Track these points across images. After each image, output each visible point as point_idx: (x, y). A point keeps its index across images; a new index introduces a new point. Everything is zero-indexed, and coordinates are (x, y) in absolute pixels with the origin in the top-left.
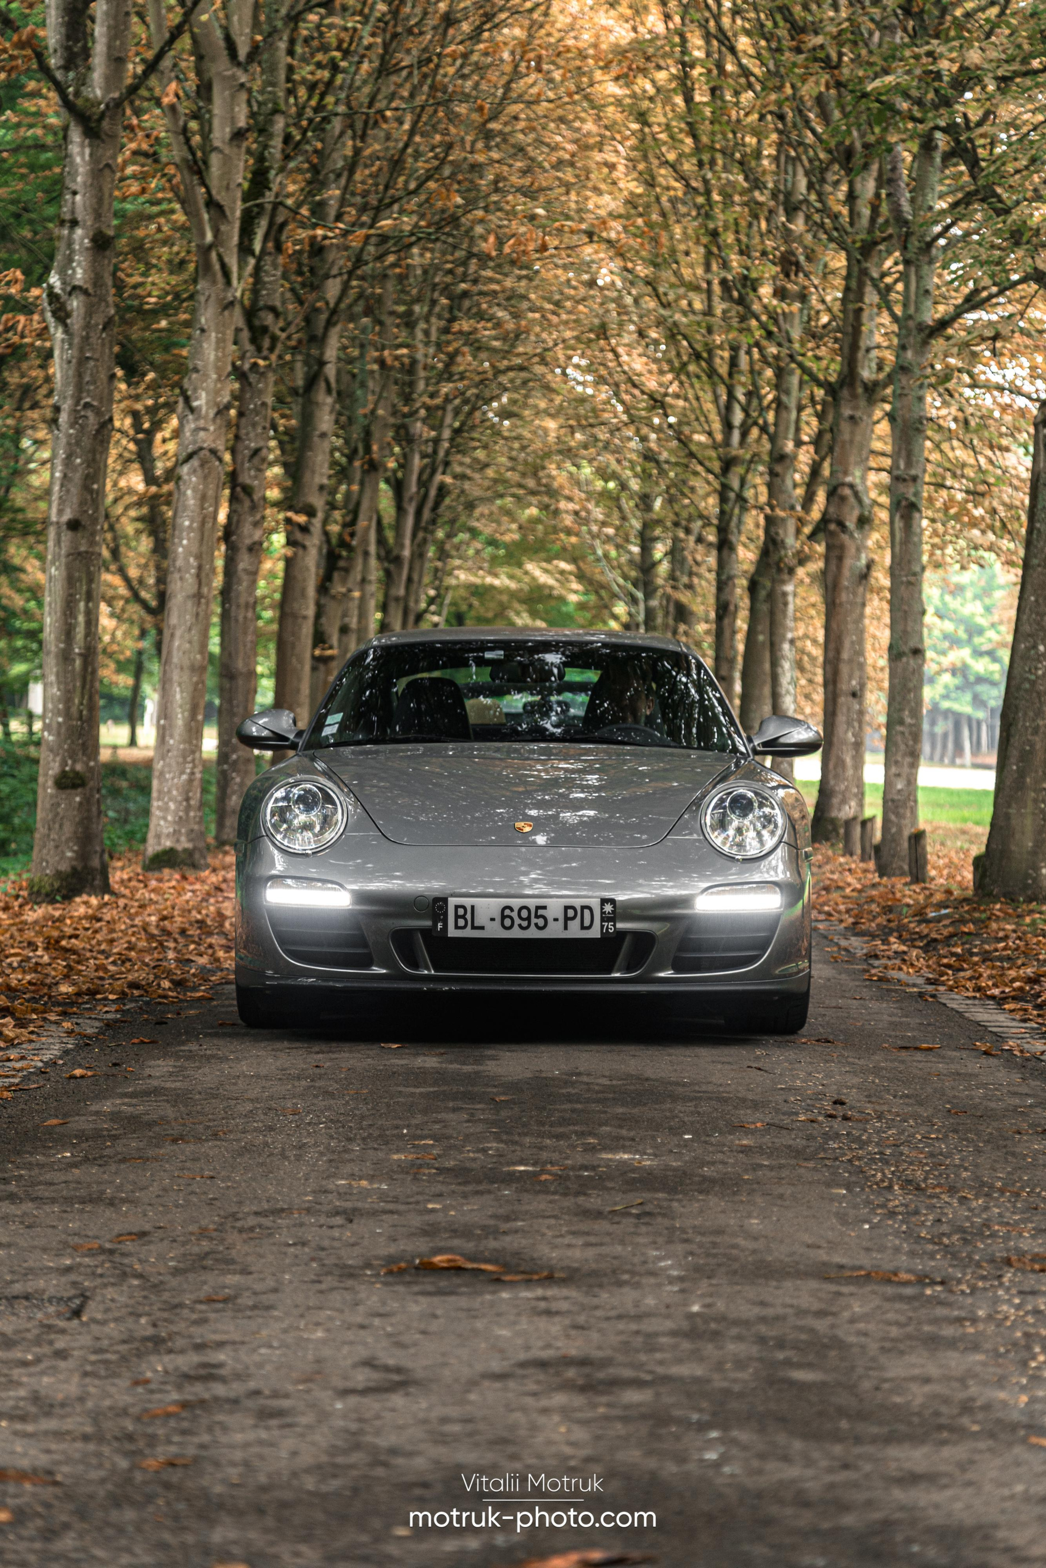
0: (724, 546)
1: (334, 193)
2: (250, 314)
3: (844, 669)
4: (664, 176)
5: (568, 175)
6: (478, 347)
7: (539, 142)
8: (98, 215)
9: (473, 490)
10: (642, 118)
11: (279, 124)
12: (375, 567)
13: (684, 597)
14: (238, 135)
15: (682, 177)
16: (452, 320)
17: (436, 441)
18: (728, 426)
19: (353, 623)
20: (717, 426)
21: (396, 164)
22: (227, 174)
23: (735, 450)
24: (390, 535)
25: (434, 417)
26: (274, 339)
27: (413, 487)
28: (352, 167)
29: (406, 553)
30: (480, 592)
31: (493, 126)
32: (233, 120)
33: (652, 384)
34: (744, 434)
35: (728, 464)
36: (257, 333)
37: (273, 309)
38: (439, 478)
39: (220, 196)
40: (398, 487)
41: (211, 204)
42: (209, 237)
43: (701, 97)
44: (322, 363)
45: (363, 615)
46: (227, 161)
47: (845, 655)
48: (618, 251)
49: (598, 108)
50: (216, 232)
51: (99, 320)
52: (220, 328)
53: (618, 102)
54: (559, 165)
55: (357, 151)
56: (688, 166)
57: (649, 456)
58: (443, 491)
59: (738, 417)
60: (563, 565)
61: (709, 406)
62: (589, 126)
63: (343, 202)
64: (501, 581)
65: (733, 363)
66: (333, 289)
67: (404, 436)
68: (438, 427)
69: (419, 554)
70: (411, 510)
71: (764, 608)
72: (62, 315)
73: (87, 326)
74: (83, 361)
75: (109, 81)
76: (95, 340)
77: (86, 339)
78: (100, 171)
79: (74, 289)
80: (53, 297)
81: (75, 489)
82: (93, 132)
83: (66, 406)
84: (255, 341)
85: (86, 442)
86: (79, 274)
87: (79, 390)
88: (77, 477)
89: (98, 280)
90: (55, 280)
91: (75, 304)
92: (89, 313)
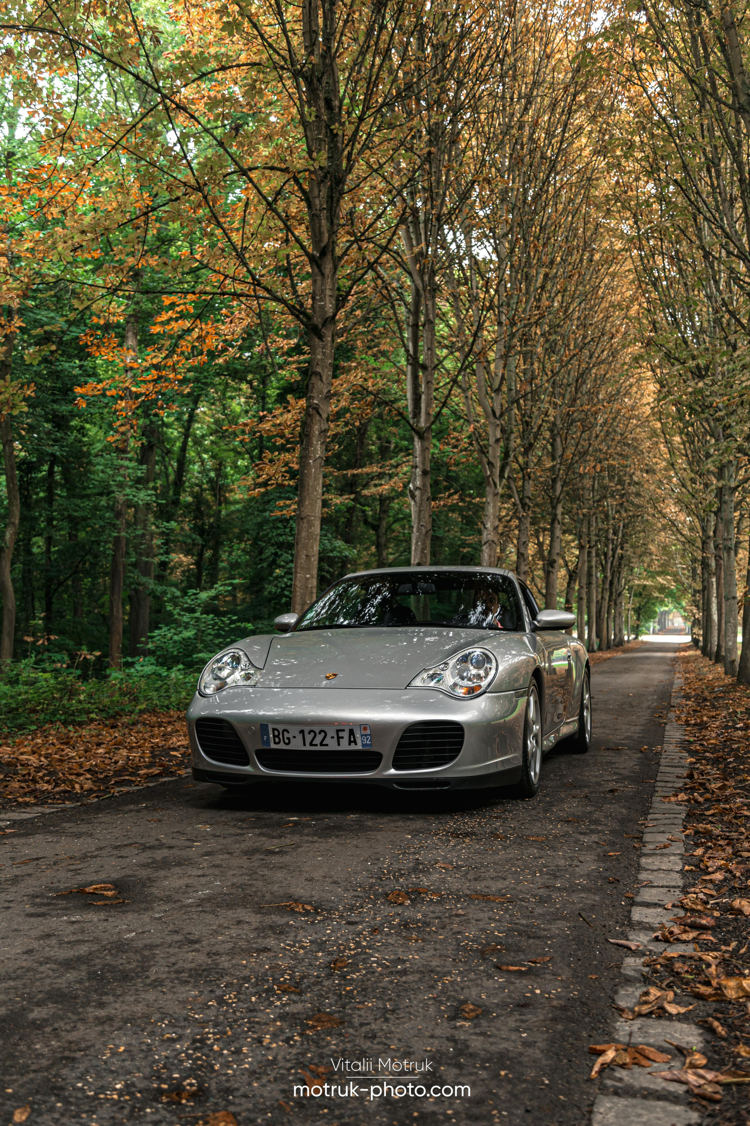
8: (424, 463)
14: (497, 441)
26: (529, 507)
37: (529, 498)
42: (488, 473)
44: (556, 515)
50: (491, 472)
51: (425, 498)
72: (413, 497)
73: (421, 500)
74: (420, 511)
75: (426, 421)
76: (424, 504)
77: (421, 504)
78: (424, 449)
79: (417, 488)
80: (411, 491)
81: (419, 553)
82: (421, 437)
83: (415, 526)
84: (523, 508)
85: (422, 537)
86: (418, 483)
87: (419, 520)
88: (419, 549)
89: (424, 485)
90: (411, 486)
91: (417, 493)
92: (422, 496)
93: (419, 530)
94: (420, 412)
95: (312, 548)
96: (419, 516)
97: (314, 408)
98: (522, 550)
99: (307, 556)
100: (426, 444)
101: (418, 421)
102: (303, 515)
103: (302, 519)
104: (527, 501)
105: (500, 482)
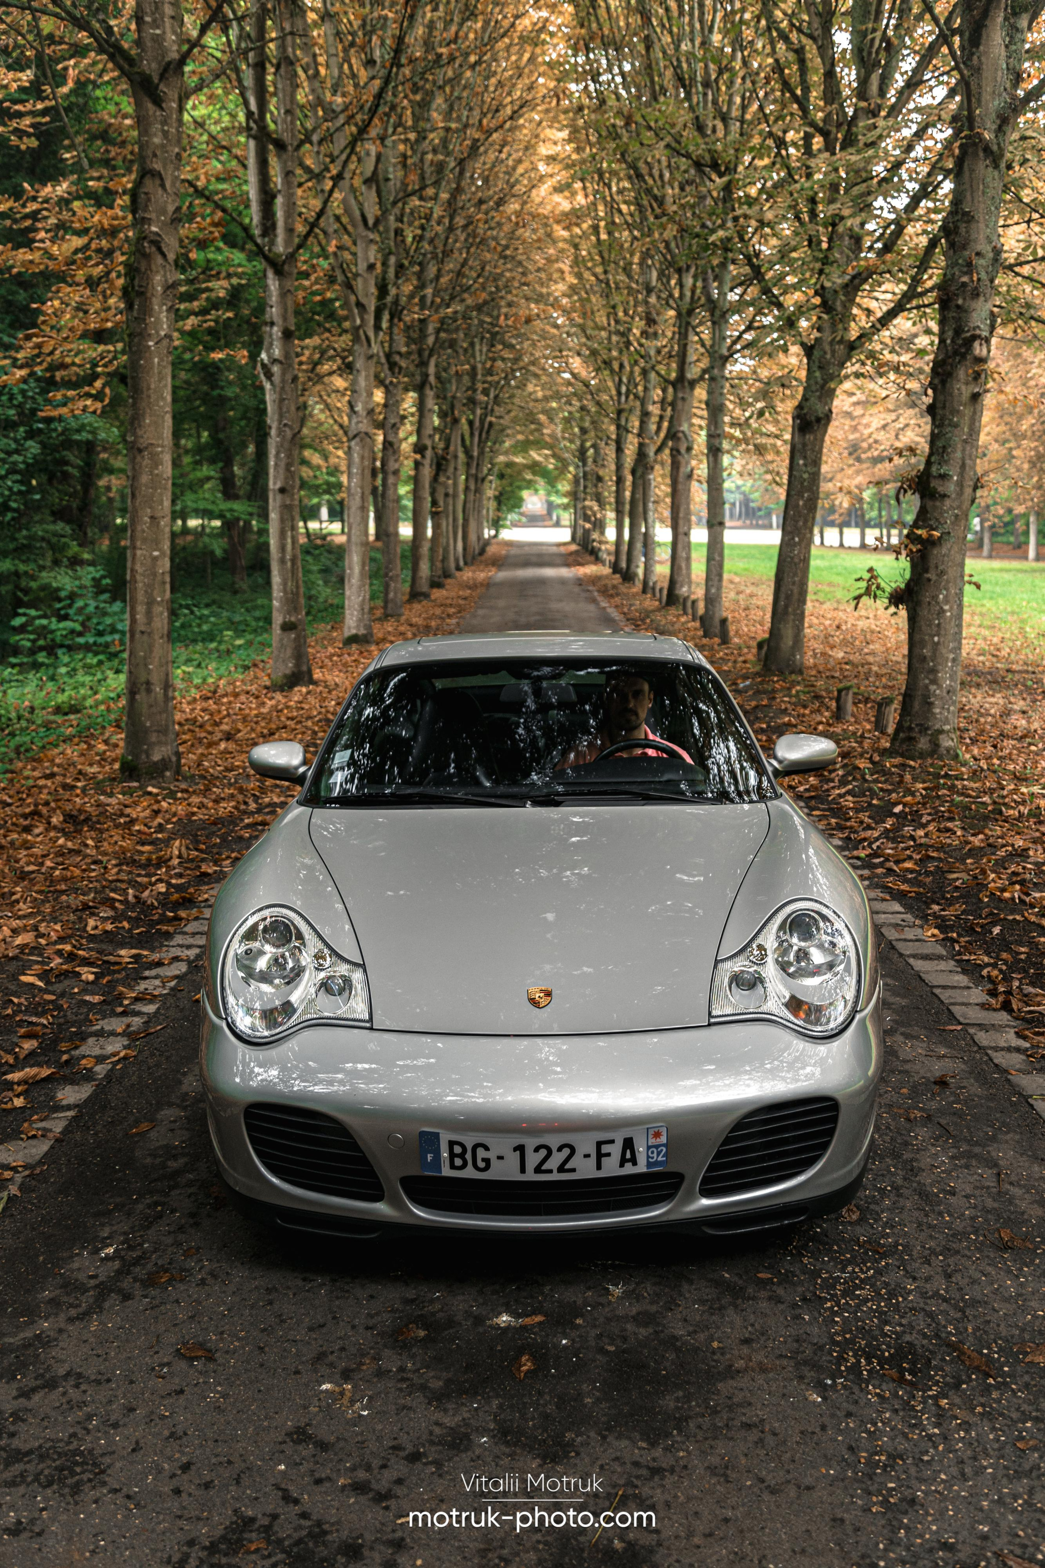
0: (619, 450)
1: (429, 291)
2: (388, 356)
3: (681, 522)
4: (587, 275)
5: (543, 275)
6: (503, 359)
7: (528, 258)
8: (285, 318)
9: (505, 421)
10: (576, 247)
11: (392, 260)
12: (461, 456)
13: (601, 473)
14: (371, 267)
15: (595, 275)
16: (493, 346)
17: (487, 403)
18: (619, 393)
19: (451, 491)
20: (614, 392)
21: (459, 274)
22: (366, 287)
23: (623, 406)
24: (468, 442)
25: (486, 392)
27: (477, 424)
28: (438, 277)
29: (475, 454)
30: (510, 465)
31: (508, 252)
32: (367, 259)
33: (584, 374)
34: (627, 397)
35: (619, 412)
36: (392, 365)
38: (489, 419)
39: (363, 300)
40: (471, 423)
41: (359, 304)
42: (358, 322)
43: (604, 236)
44: (427, 375)
45: (455, 484)
46: (366, 281)
47: (681, 515)
48: (565, 312)
49: (554, 242)
50: (362, 320)
51: (289, 377)
52: (367, 369)
53: (565, 240)
54: (539, 270)
55: (439, 270)
56: (599, 270)
57: (583, 408)
58: (491, 424)
59: (624, 389)
60: (547, 452)
61: (610, 384)
62: (551, 251)
63: (434, 296)
64: (518, 460)
65: (622, 366)
66: (431, 340)
67: (472, 402)
68: (487, 395)
69: (482, 453)
70: (477, 434)
71: (640, 482)
72: (269, 375)
73: (283, 381)
74: (282, 400)
75: (288, 242)
76: (287, 388)
77: (283, 388)
78: (284, 293)
79: (275, 361)
80: (264, 366)
81: (282, 471)
82: (279, 272)
83: (274, 426)
84: (391, 369)
85: (286, 445)
86: (277, 352)
87: (281, 416)
88: (282, 464)
89: (287, 355)
90: (264, 356)
91: (276, 369)
92: (283, 374)
93: (280, 432)
94: (274, 226)
95: (161, 502)
96: (280, 408)
97: (152, 242)
98: (391, 438)
99: (152, 518)
100: (289, 284)
101: (272, 243)
102: (143, 443)
103: (140, 451)
104: (397, 358)
105: (376, 335)
